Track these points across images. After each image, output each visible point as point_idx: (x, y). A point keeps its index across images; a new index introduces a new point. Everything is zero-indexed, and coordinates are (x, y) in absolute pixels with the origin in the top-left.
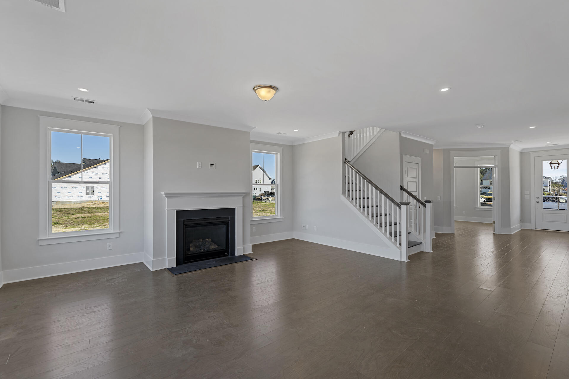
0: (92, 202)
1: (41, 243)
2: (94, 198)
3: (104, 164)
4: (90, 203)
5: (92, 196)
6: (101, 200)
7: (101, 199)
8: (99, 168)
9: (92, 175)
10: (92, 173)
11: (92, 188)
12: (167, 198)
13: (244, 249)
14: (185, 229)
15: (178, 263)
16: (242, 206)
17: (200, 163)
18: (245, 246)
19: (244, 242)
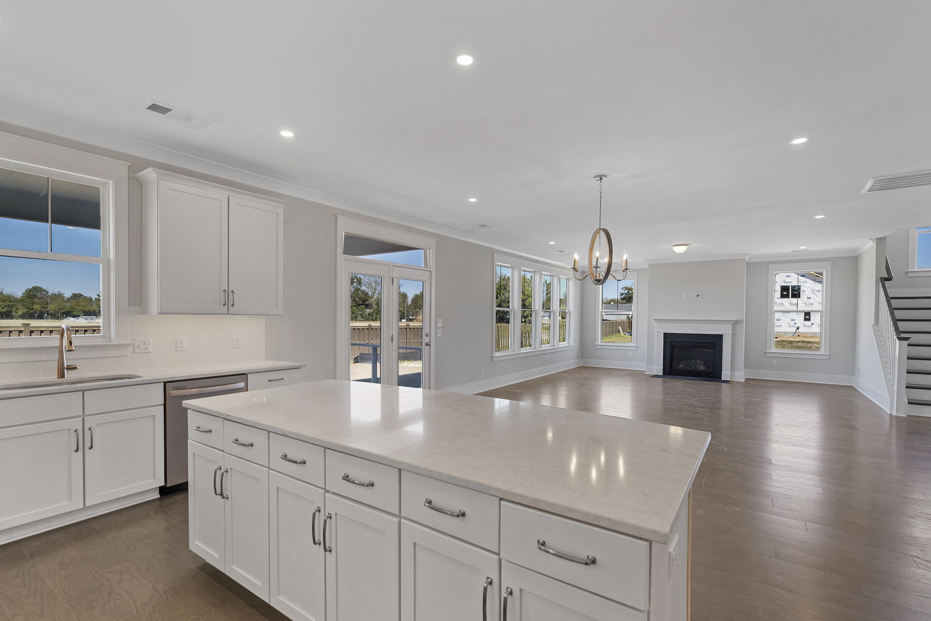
1: (597, 347)
12: (656, 324)
13: (732, 375)
14: (672, 348)
15: (665, 373)
16: (731, 333)
17: (686, 294)
18: (735, 373)
19: (733, 369)
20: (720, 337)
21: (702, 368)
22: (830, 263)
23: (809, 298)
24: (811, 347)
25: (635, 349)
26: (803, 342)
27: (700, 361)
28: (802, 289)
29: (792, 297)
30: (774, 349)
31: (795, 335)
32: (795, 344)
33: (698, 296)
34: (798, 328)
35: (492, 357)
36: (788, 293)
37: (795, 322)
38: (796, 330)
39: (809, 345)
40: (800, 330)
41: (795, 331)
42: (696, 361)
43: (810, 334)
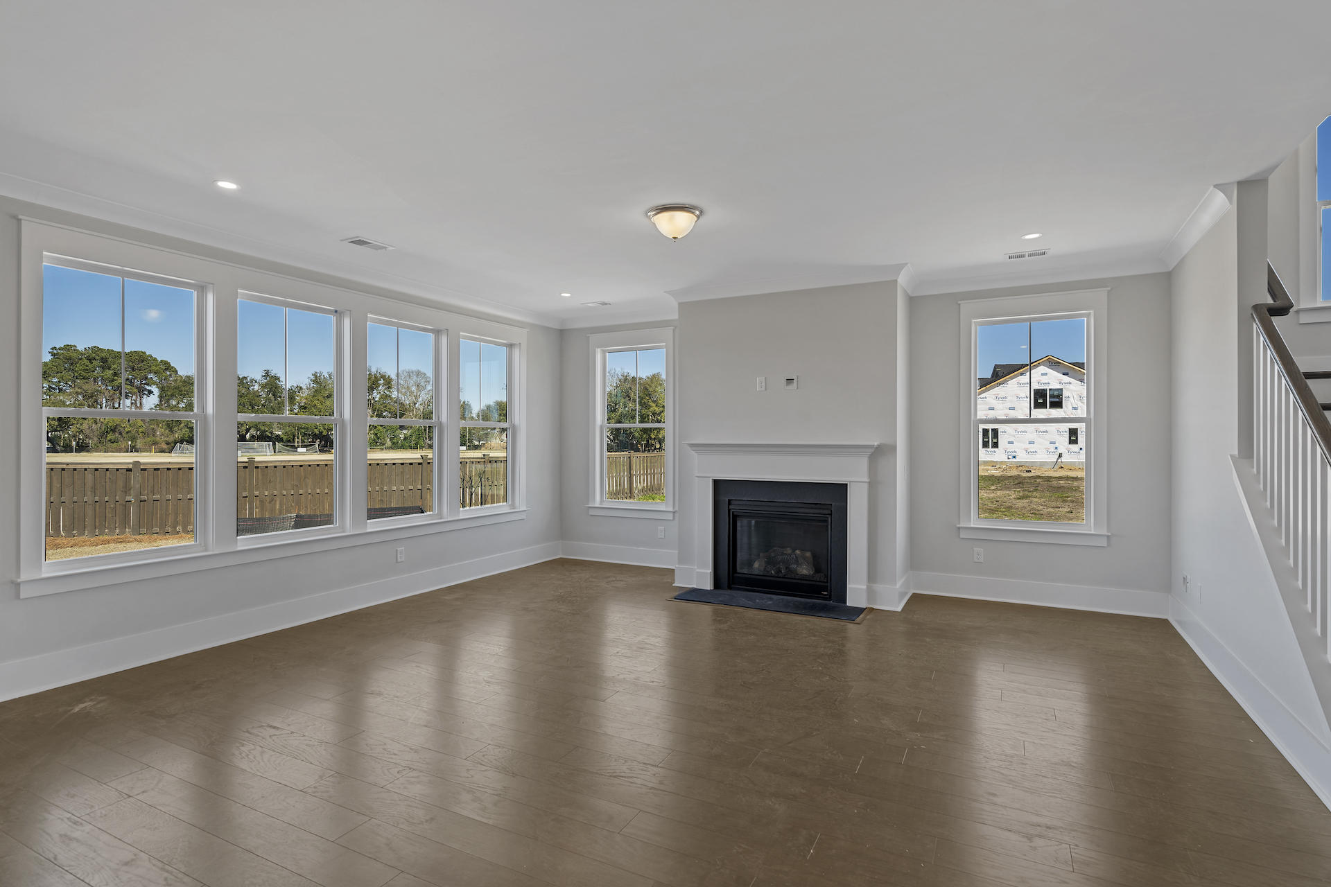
0: (994, 464)
2: (998, 455)
3: (1022, 374)
4: (990, 467)
5: (996, 449)
6: (1014, 460)
7: (1014, 457)
8: (1009, 386)
9: (994, 403)
10: (994, 397)
11: (995, 432)
12: (696, 454)
13: (871, 593)
14: (734, 518)
15: (717, 583)
16: (867, 480)
17: (763, 379)
18: (879, 587)
19: (872, 576)
20: (840, 490)
21: (805, 570)
22: (1102, 294)
23: (1075, 408)
24: (1079, 487)
25: (670, 517)
26: (1067, 478)
27: (801, 550)
28: (1065, 394)
29: (1050, 408)
30: (975, 521)
31: (1057, 467)
32: (1054, 483)
33: (790, 381)
34: (1060, 456)
35: (17, 585)
36: (1045, 401)
37: (1055, 446)
38: (1058, 459)
39: (1076, 483)
40: (1063, 459)
41: (1055, 460)
42: (794, 551)
43: (1077, 464)
